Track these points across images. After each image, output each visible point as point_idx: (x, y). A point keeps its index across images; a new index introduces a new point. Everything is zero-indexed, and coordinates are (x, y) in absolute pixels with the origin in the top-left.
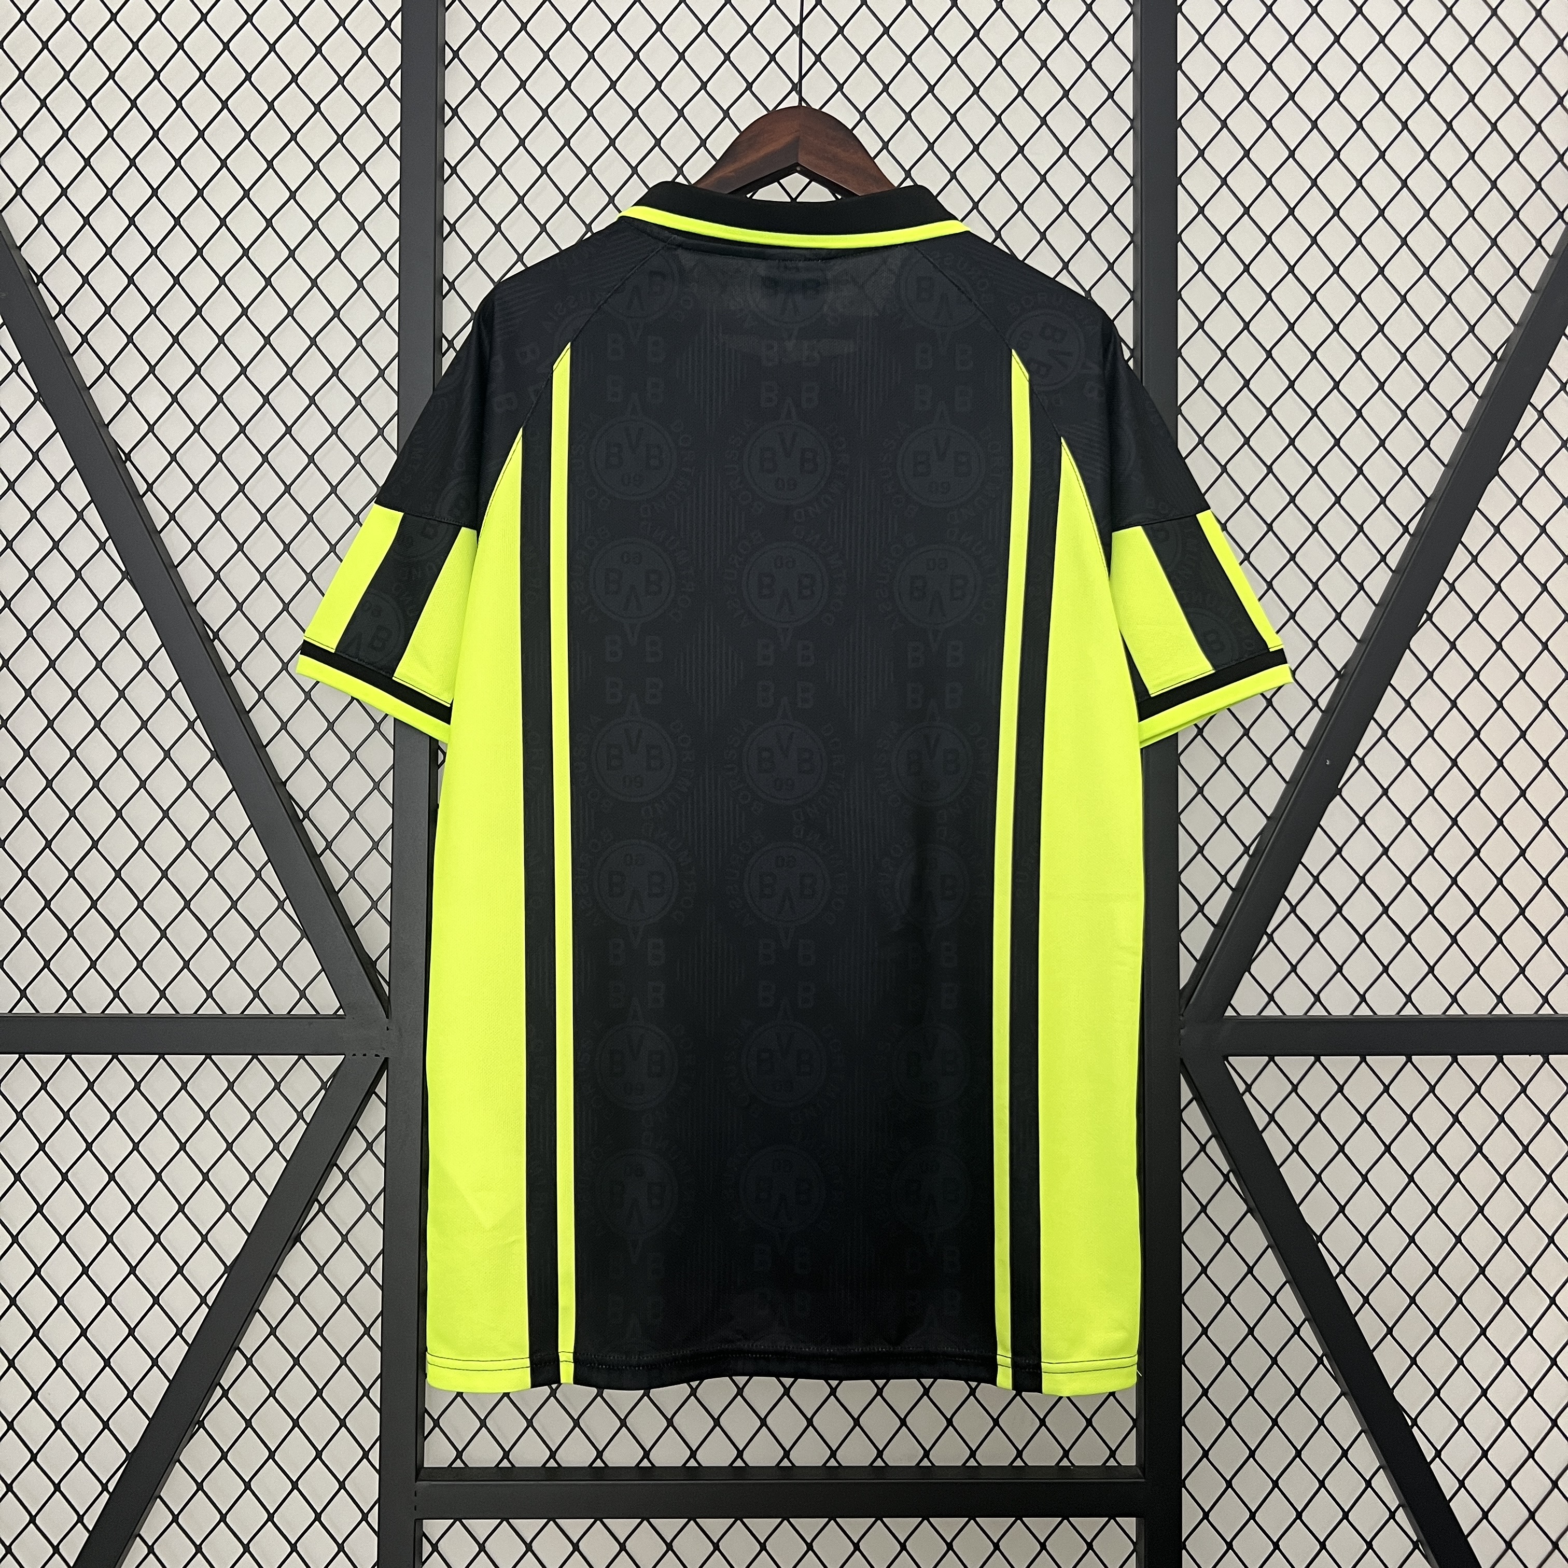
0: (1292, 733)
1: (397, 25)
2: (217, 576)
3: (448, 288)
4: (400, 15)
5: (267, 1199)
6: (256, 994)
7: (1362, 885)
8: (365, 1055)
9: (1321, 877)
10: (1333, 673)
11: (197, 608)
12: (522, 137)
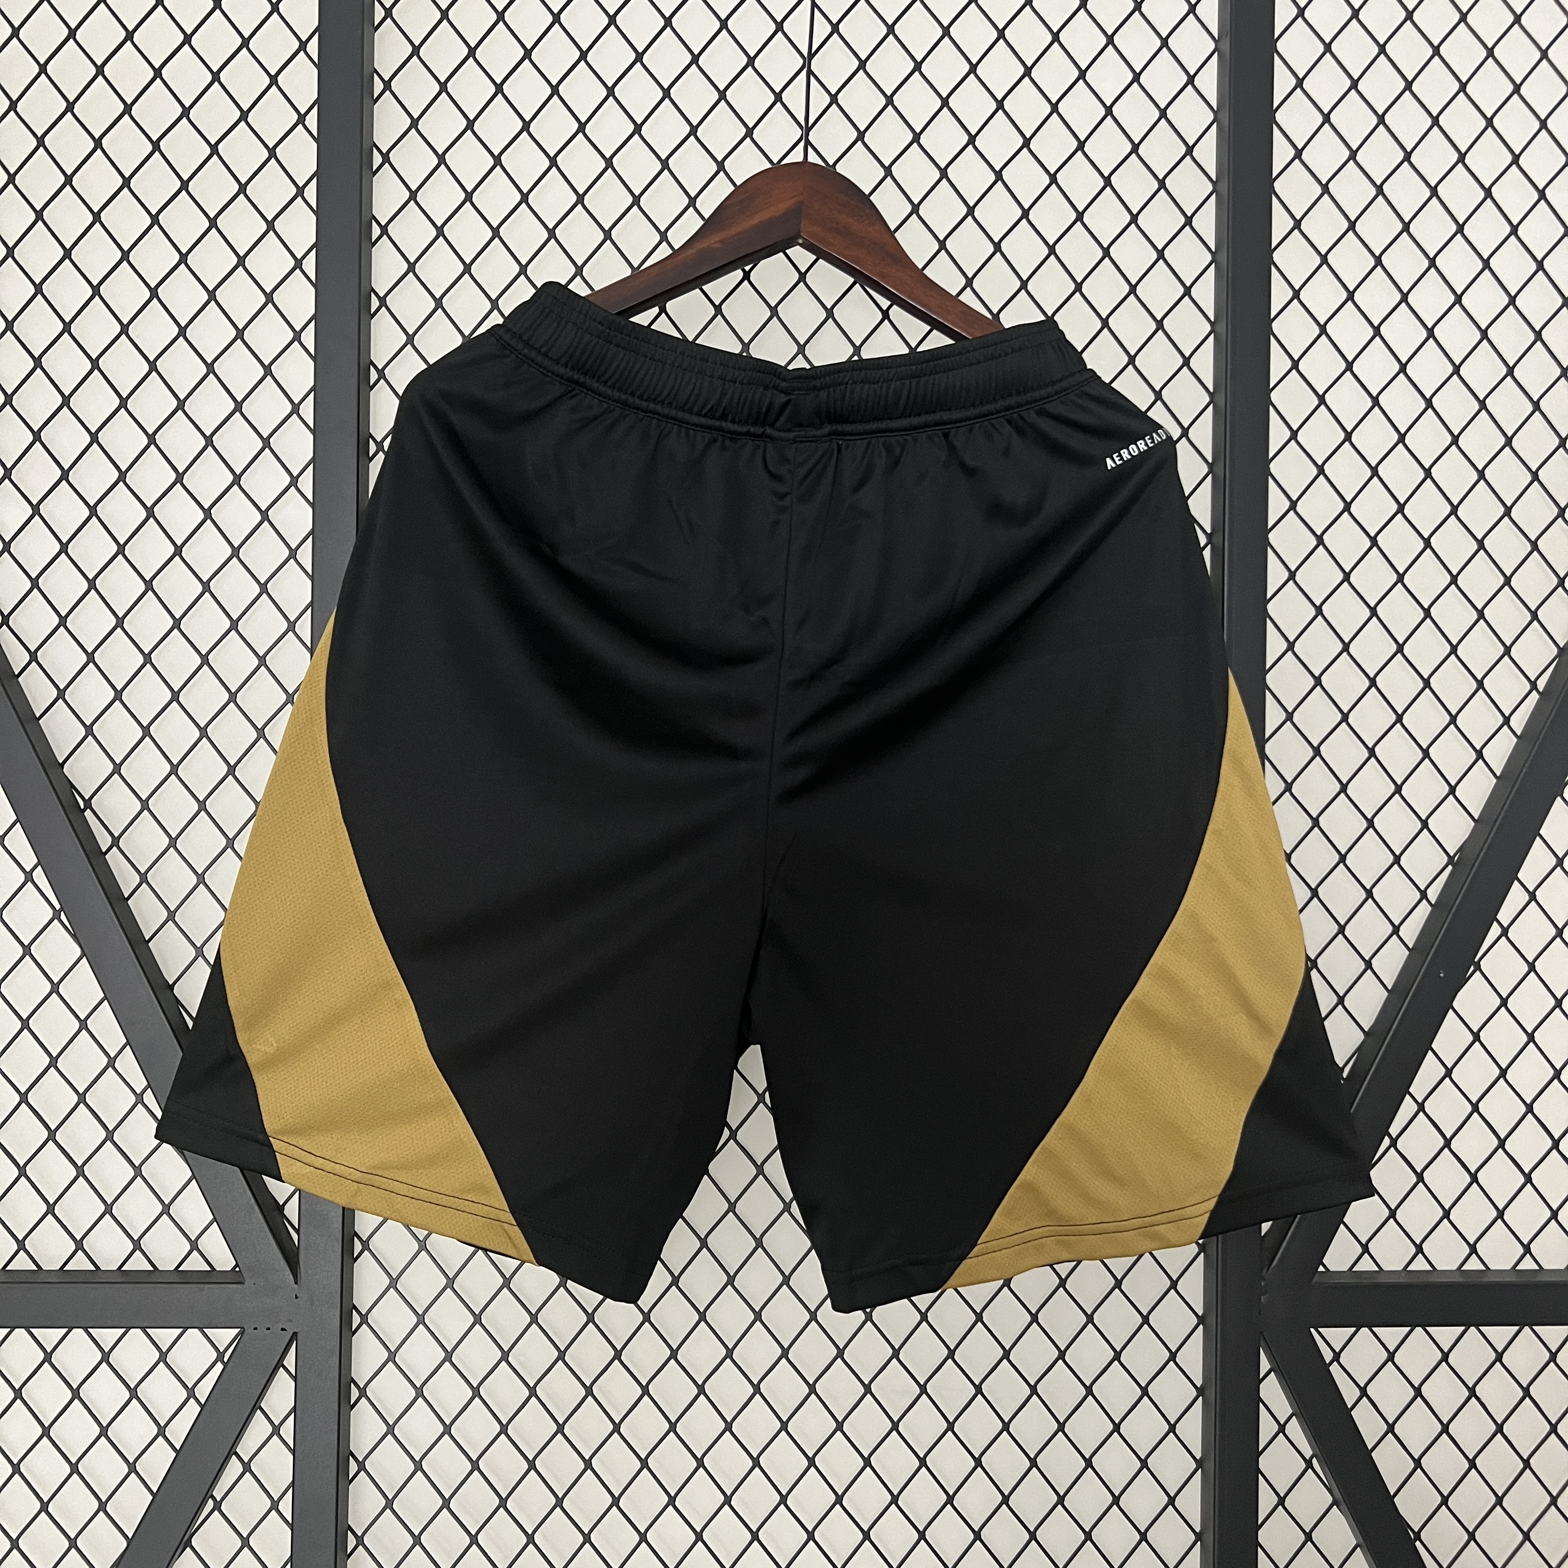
0: (1396, 930)
1: (313, 47)
2: (89, 730)
3: (376, 377)
4: (316, 36)
5: (151, 1498)
6: (137, 1245)
7: (1475, 1114)
8: (268, 1329)
9: (1426, 1104)
10: (1446, 859)
11: (64, 770)
12: (469, 190)
